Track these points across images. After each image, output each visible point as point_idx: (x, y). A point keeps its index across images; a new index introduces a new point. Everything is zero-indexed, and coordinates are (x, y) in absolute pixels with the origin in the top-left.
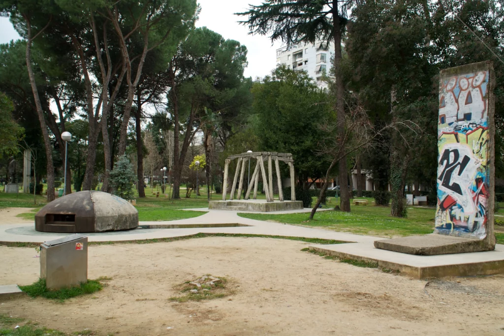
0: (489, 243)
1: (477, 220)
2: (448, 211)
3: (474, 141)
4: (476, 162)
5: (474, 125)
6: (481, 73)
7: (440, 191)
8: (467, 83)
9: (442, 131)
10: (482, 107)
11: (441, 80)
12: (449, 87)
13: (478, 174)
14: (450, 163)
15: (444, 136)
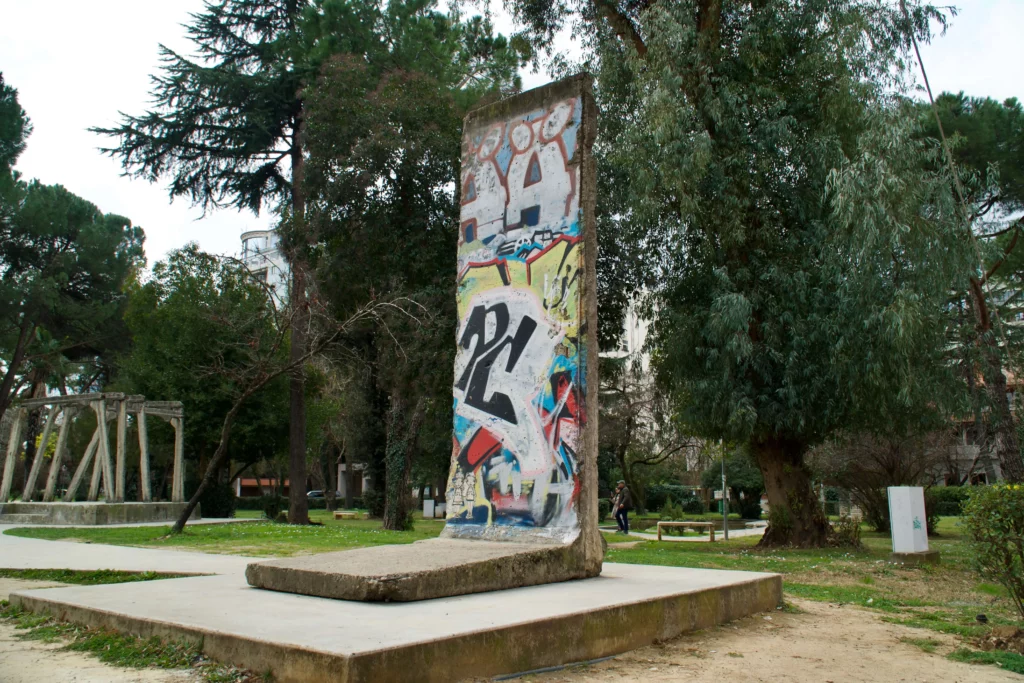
0: (588, 555)
1: (554, 489)
2: (479, 472)
3: (546, 277)
4: (551, 331)
5: (547, 236)
6: (562, 104)
7: (461, 418)
8: (528, 133)
9: (466, 262)
10: (567, 188)
11: (467, 136)
12: (485, 150)
13: (558, 361)
14: (486, 342)
15: (473, 272)
